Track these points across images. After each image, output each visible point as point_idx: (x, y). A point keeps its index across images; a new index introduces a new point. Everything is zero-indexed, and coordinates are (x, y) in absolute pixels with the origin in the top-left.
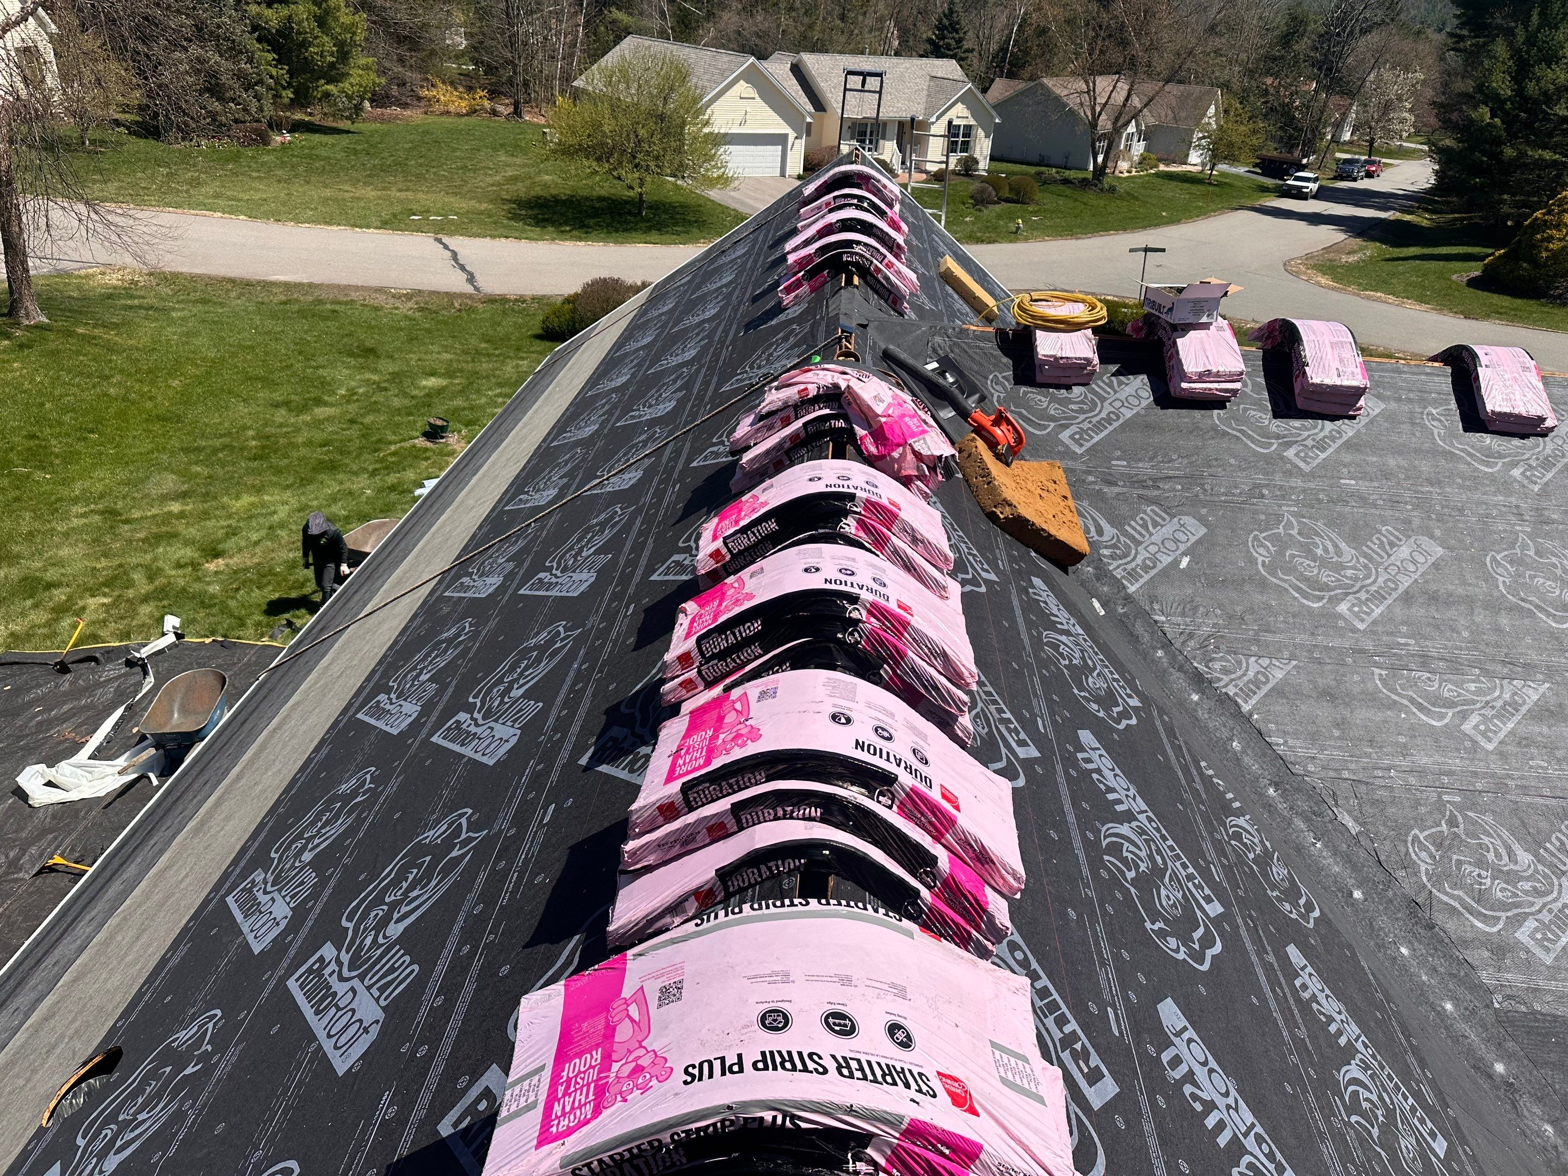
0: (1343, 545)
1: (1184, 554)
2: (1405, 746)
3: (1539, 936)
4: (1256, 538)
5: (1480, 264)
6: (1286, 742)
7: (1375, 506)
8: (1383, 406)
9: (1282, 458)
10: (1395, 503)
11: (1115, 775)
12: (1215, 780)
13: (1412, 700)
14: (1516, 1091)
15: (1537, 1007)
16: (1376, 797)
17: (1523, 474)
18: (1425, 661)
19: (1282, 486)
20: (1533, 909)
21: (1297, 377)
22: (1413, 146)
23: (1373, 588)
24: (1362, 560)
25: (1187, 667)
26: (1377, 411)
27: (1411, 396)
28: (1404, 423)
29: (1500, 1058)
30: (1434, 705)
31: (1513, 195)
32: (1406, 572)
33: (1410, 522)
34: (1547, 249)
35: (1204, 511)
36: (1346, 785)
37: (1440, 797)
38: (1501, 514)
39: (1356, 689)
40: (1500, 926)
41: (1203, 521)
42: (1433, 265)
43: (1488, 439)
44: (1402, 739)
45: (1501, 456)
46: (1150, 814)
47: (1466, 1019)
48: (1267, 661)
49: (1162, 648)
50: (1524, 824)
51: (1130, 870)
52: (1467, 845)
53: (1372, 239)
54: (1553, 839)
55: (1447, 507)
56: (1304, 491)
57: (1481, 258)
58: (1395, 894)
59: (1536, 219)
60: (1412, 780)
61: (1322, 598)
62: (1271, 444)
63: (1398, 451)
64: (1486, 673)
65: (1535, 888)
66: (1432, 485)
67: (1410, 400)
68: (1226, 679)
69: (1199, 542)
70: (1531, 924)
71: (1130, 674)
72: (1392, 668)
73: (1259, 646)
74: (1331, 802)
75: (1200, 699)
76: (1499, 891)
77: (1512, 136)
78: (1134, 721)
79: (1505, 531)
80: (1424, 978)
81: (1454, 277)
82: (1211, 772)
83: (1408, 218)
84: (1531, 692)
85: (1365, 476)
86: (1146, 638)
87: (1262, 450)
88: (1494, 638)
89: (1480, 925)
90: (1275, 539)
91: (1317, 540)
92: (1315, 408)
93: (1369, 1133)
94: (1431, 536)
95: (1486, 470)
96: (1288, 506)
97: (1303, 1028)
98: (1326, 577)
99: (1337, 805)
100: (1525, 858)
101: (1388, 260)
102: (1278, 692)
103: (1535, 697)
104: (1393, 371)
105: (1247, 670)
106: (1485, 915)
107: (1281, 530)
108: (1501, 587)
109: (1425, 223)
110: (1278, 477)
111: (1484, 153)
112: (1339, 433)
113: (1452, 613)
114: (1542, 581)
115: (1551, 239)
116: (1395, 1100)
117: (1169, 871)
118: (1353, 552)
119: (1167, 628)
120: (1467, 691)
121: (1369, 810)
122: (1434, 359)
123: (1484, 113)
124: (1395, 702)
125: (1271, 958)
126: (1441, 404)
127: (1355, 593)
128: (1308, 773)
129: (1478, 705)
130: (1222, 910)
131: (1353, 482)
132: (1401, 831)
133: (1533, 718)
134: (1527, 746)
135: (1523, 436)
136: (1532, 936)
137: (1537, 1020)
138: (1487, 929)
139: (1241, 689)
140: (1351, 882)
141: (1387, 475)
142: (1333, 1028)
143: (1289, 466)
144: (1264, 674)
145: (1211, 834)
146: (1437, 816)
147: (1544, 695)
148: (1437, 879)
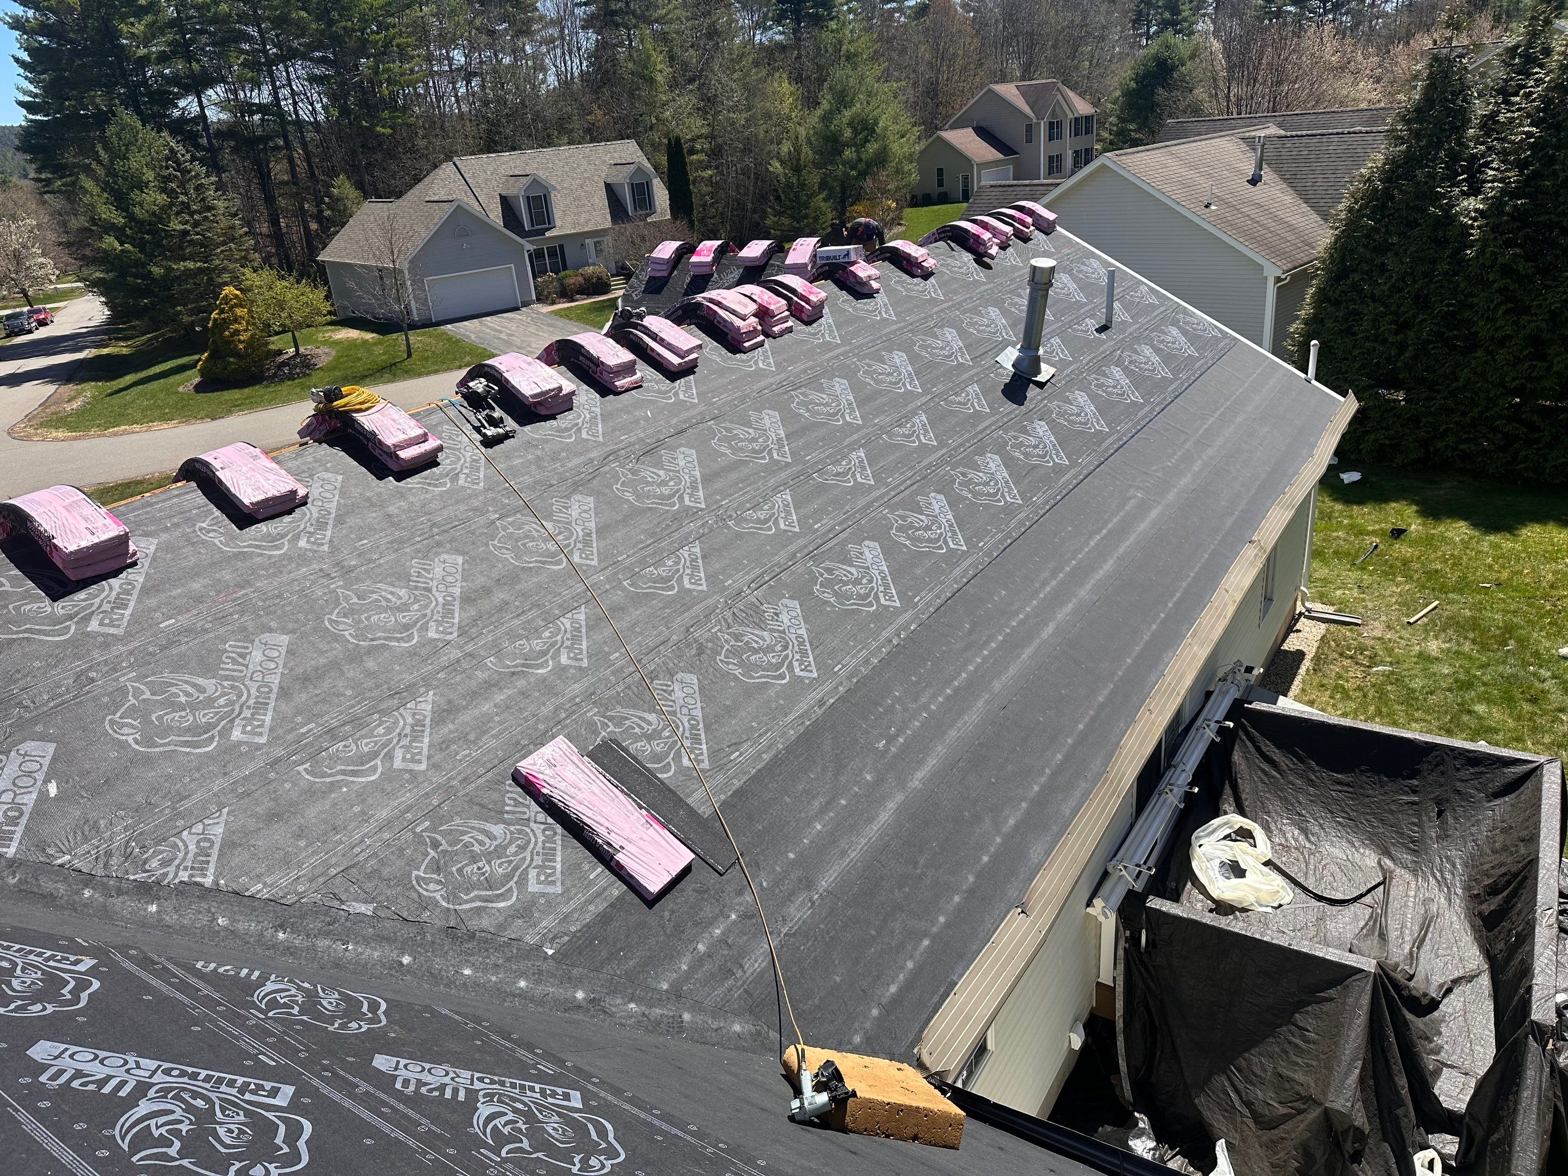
0: (200, 681)
1: (46, 781)
2: (363, 812)
3: (542, 878)
4: (112, 722)
5: (195, 371)
6: (265, 884)
7: (206, 631)
8: (156, 541)
9: (88, 634)
10: (221, 619)
11: (102, 1062)
12: (221, 970)
13: (344, 773)
14: (599, 1000)
15: (573, 929)
16: (369, 870)
17: (308, 541)
18: (332, 734)
19: (106, 661)
20: (527, 862)
21: (51, 552)
22: (69, 285)
23: (251, 702)
24: (225, 683)
25: (124, 885)
26: (153, 548)
27: (175, 520)
28: (184, 547)
29: (576, 988)
30: (363, 764)
31: (184, 305)
32: (271, 672)
33: (246, 629)
34: (240, 341)
35: (39, 728)
36: (338, 880)
37: (414, 833)
38: (314, 582)
39: (294, 795)
40: (515, 894)
41: (43, 738)
42: (154, 385)
43: (263, 527)
44: (357, 809)
45: (283, 536)
46: (166, 1065)
47: (538, 982)
48: (200, 826)
49: (87, 886)
50: (482, 806)
51: (171, 1144)
52: (456, 853)
53: (83, 380)
54: (508, 802)
55: (267, 599)
56: (131, 653)
57: (194, 365)
58: (433, 935)
59: (215, 320)
60: (386, 836)
61: (213, 737)
62: (68, 627)
63: (196, 572)
64: (383, 712)
65: (518, 846)
66: (242, 587)
67: (176, 525)
68: (171, 869)
69: (54, 760)
70: (533, 873)
71: (65, 938)
72: (312, 757)
73: (183, 818)
74: (336, 904)
75: (158, 906)
76: (499, 869)
77: (151, 256)
78: (96, 984)
79: (325, 594)
80: (494, 979)
81: (181, 389)
82: (212, 966)
83: (105, 351)
84: (423, 705)
85: (180, 610)
86: (62, 888)
87: (62, 638)
88: (370, 683)
89: (502, 905)
90: (132, 712)
91: (174, 690)
92: (89, 573)
93: (521, 1150)
94: (271, 630)
95: (278, 553)
96: (124, 675)
97: (424, 1121)
98: (204, 718)
99: (342, 902)
100: (498, 830)
101: (112, 394)
102: (229, 845)
103: (429, 707)
104: (143, 507)
105: (186, 847)
106: (501, 894)
107: (133, 701)
108: (352, 640)
109: (125, 351)
110: (95, 654)
111: (136, 277)
112: (130, 584)
113: (327, 684)
114: (376, 617)
115: (237, 332)
116: (526, 1100)
117: (217, 1102)
118: (214, 681)
119: (77, 864)
120: (380, 736)
121: (369, 886)
122: (176, 480)
123: (110, 242)
124: (332, 783)
125: (364, 1087)
126: (206, 517)
127: (239, 715)
128: (301, 895)
129: (395, 741)
130: (293, 1088)
131: (173, 621)
132: (404, 882)
133: (437, 724)
134: (448, 747)
135: (290, 512)
136: (539, 883)
137: (579, 938)
138: (509, 903)
139: (192, 868)
140: (394, 955)
141: (199, 599)
142: (448, 1094)
143: (100, 639)
144: (205, 840)
145: (243, 1026)
146: (422, 849)
147: (434, 702)
148: (452, 896)
